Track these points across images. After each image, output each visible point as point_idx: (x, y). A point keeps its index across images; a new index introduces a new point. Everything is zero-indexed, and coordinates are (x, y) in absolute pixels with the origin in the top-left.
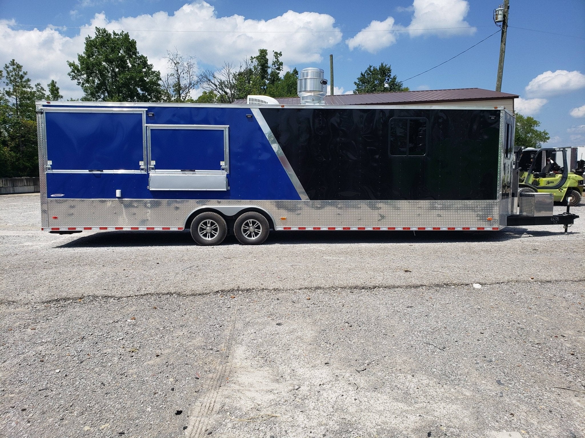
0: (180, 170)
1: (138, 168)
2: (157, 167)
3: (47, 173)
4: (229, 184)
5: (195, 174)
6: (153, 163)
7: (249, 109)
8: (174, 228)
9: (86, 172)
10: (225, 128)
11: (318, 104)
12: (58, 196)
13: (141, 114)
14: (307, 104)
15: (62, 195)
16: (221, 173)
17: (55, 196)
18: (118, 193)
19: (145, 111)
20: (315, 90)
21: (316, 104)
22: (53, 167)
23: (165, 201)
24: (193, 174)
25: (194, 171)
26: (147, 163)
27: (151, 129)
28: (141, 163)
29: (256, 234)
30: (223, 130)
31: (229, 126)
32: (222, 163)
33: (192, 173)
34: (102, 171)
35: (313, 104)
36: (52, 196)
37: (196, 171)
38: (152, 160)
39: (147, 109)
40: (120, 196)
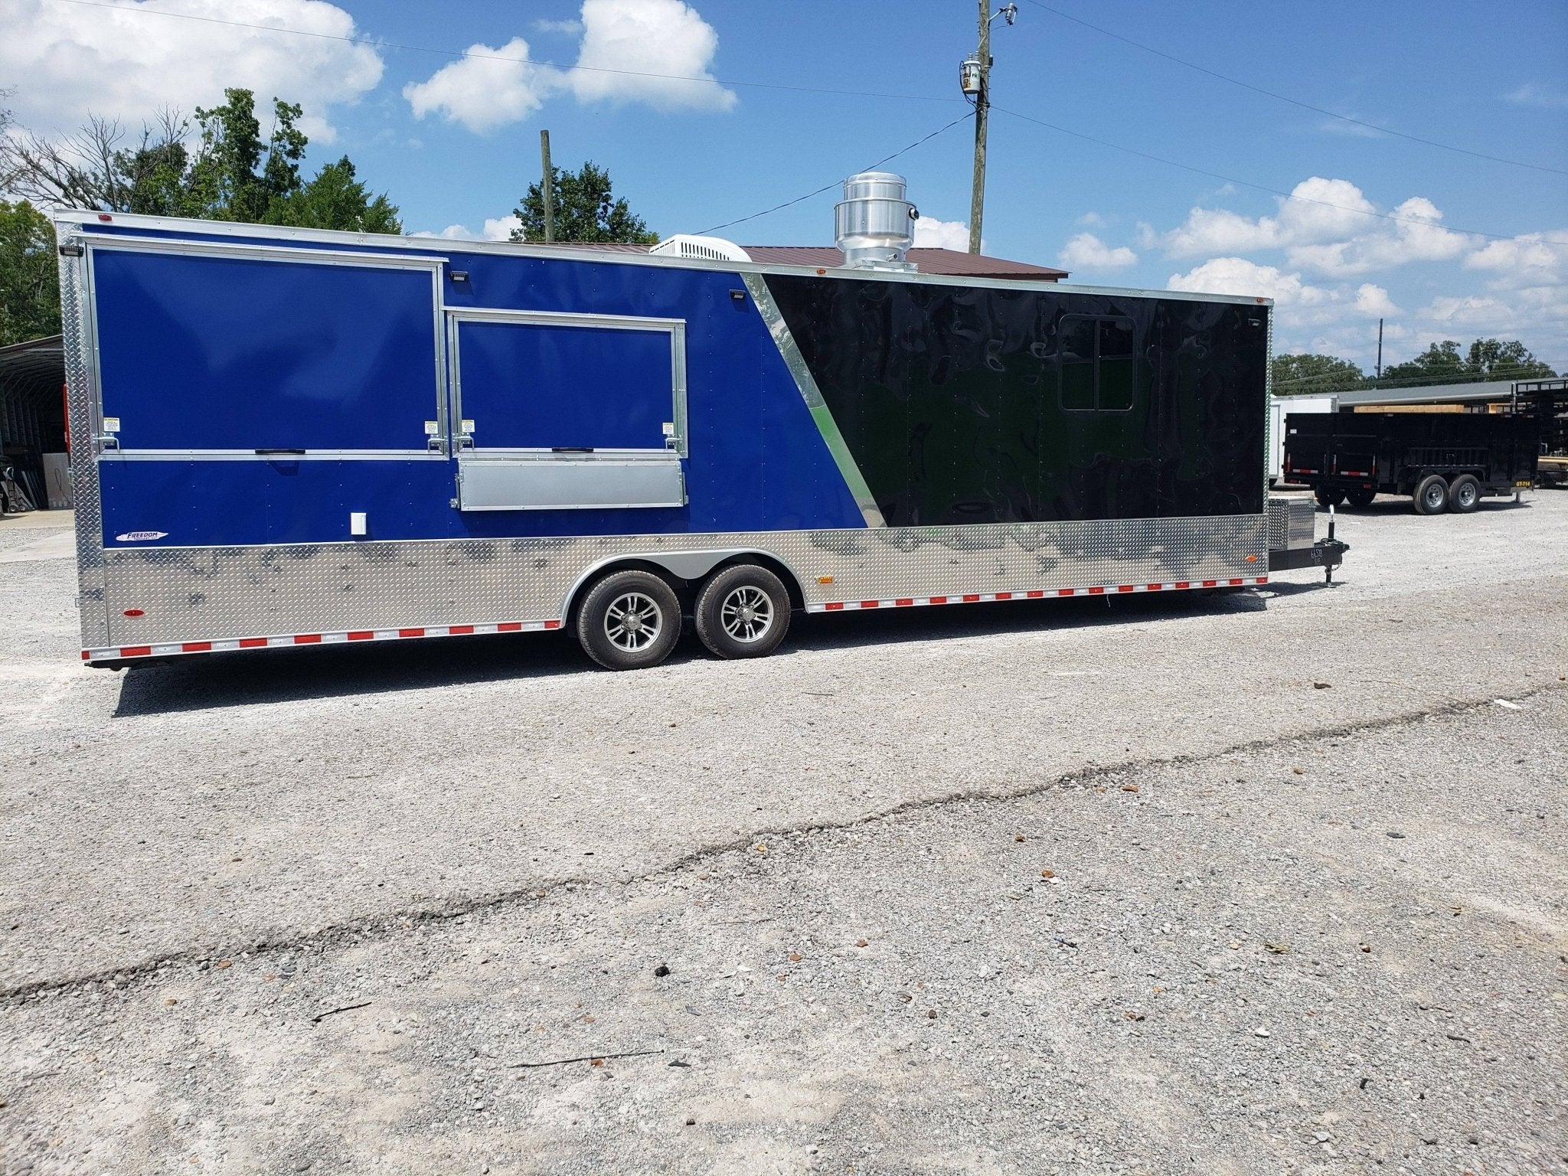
0: (550, 450)
1: (421, 441)
2: (480, 440)
3: (100, 462)
4: (689, 487)
5: (594, 460)
6: (468, 426)
7: (737, 274)
8: (533, 625)
9: (249, 455)
10: (675, 327)
11: (902, 271)
12: (143, 538)
13: (430, 273)
14: (876, 269)
15: (160, 535)
16: (665, 457)
17: (131, 539)
18: (358, 523)
19: (441, 266)
21: (897, 271)
22: (126, 439)
24: (587, 460)
25: (591, 451)
26: (450, 428)
27: (461, 324)
28: (431, 428)
29: (758, 626)
30: (669, 333)
31: (684, 321)
32: (668, 429)
33: (584, 456)
34: (303, 453)
35: (890, 270)
36: (123, 538)
37: (595, 450)
38: (465, 417)
39: (446, 260)
40: (364, 533)
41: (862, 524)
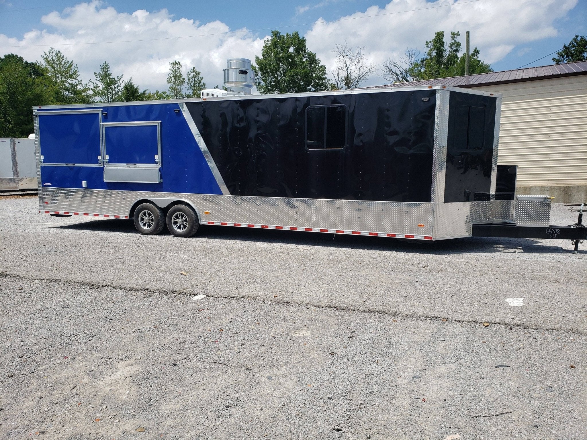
0: (125, 164)
1: (96, 161)
2: (110, 161)
3: (41, 167)
4: (161, 177)
5: (136, 167)
6: (107, 157)
7: (177, 104)
8: (122, 217)
9: (64, 165)
10: (157, 123)
11: (238, 95)
12: (48, 185)
13: (99, 114)
14: (227, 96)
15: (51, 184)
16: (156, 166)
18: (84, 183)
19: (101, 111)
20: (237, 80)
21: (236, 96)
22: (44, 161)
23: (115, 192)
24: (135, 167)
25: (136, 164)
26: (103, 158)
27: (106, 127)
28: (99, 158)
29: (185, 227)
30: (157, 126)
31: (161, 121)
32: (156, 157)
33: (134, 166)
34: (74, 164)
35: (233, 96)
36: (45, 184)
37: (137, 164)
38: (107, 155)
39: (102, 109)
40: (86, 186)
41: (221, 193)
